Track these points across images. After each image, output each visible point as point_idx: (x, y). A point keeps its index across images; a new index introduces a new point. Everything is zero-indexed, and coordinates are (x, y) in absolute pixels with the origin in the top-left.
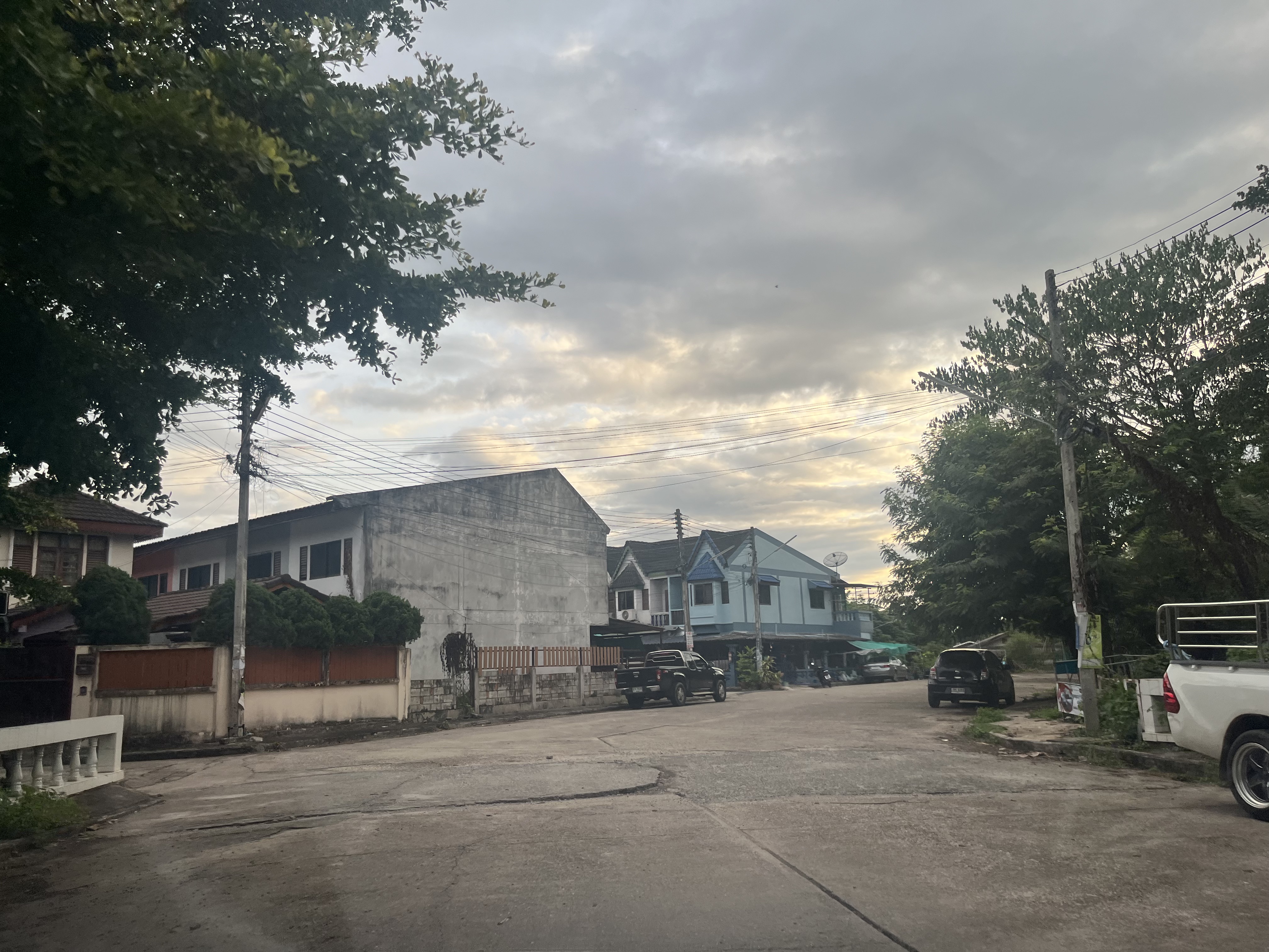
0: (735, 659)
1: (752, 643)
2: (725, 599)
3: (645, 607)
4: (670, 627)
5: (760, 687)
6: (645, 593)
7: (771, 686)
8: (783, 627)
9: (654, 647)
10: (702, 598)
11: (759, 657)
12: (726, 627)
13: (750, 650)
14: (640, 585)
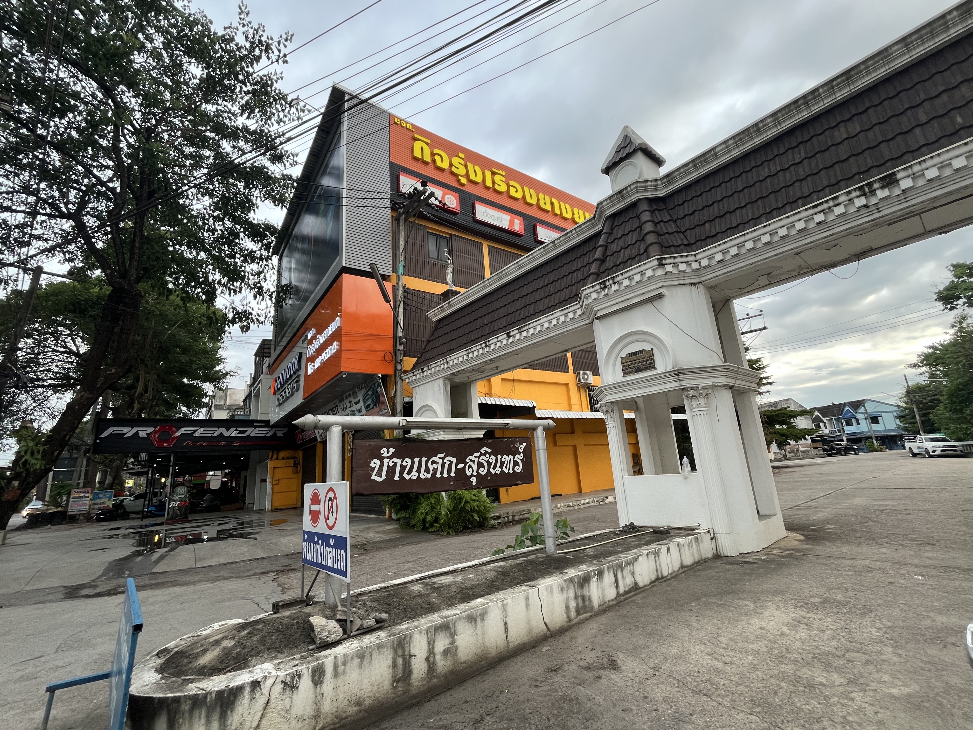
0: (865, 443)
1: (871, 438)
2: (858, 423)
3: (826, 428)
4: (838, 434)
5: (876, 451)
6: (825, 424)
7: (881, 451)
8: (886, 431)
9: (832, 441)
10: (849, 424)
11: (875, 442)
12: (860, 433)
13: (870, 440)
14: (822, 421)
